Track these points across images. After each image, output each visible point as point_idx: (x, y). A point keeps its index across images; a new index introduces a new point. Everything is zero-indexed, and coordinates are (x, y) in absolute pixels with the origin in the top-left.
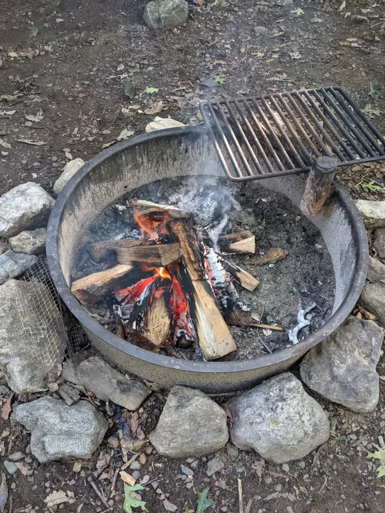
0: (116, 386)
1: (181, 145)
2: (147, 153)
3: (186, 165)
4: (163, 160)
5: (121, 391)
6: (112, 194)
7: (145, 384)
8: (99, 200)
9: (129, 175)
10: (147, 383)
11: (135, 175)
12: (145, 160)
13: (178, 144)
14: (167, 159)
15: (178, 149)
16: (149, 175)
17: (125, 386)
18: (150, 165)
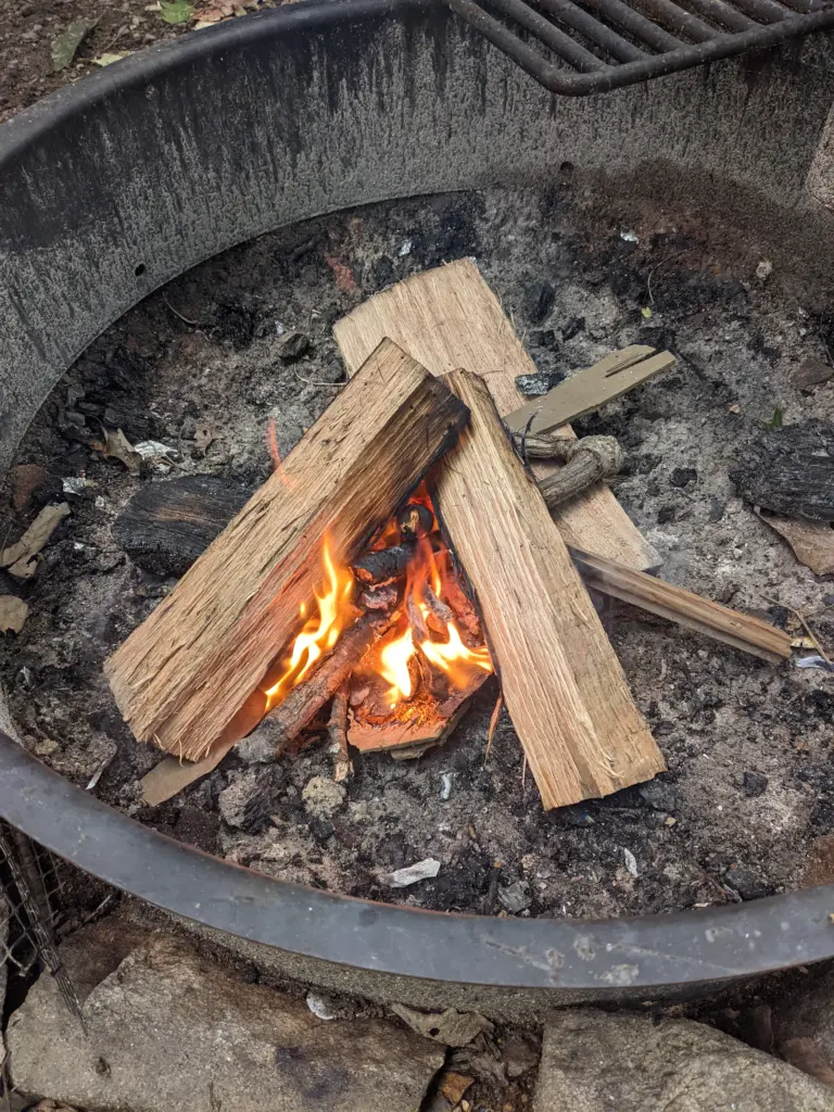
0: (274, 1077)
1: (310, 77)
2: (195, 119)
3: (337, 167)
4: (254, 148)
5: (308, 1094)
6: (94, 301)
7: (400, 1024)
8: (49, 322)
9: (144, 220)
10: (414, 1020)
11: (167, 220)
12: (191, 154)
13: (299, 73)
14: (271, 145)
15: (301, 95)
16: (217, 218)
17: (320, 1065)
18: (211, 174)
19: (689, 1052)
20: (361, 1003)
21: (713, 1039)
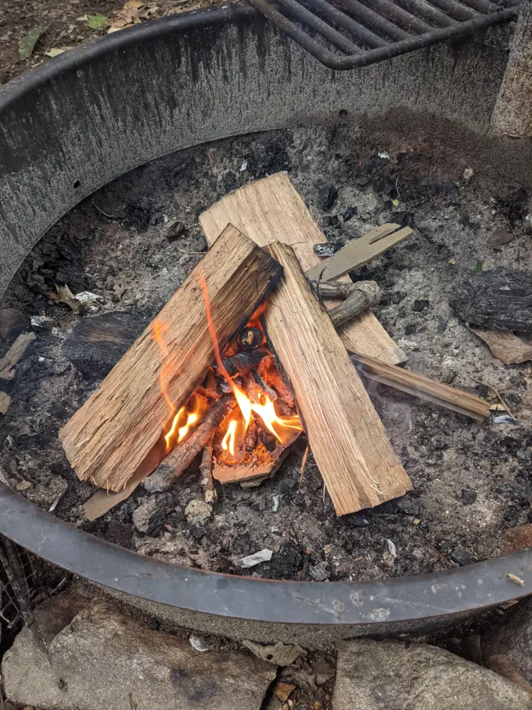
0: (170, 688)
1: (180, 61)
2: (109, 90)
3: (199, 117)
4: (147, 106)
5: (191, 698)
6: (48, 205)
7: (248, 653)
8: (20, 219)
9: (78, 153)
10: (257, 650)
11: (93, 153)
12: (107, 111)
13: (173, 59)
14: (157, 105)
15: (174, 73)
16: (125, 151)
17: (198, 680)
18: (120, 124)
19: (427, 664)
20: (224, 640)
21: (442, 656)
